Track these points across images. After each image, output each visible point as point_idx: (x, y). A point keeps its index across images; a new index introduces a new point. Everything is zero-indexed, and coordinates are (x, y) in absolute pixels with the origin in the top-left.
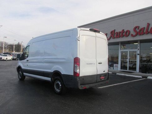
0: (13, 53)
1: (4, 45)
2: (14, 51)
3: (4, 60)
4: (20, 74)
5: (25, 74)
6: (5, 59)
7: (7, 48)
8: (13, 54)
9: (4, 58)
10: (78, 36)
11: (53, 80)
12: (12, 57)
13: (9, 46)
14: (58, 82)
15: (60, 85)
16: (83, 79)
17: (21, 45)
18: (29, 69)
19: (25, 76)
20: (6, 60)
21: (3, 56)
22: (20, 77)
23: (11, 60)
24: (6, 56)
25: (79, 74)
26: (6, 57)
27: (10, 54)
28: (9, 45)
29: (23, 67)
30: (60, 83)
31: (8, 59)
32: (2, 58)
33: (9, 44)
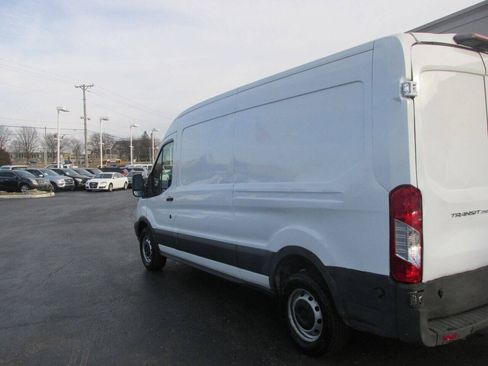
0: (129, 166)
1: (101, 143)
2: (133, 161)
3: (102, 191)
4: (147, 246)
5: (162, 247)
6: (107, 188)
7: (115, 153)
8: (129, 170)
9: (103, 183)
10: (408, 76)
11: (278, 284)
12: (126, 179)
13: (118, 146)
14: (306, 298)
15: (318, 314)
16: (440, 294)
17: (151, 140)
18: (176, 230)
19: (165, 258)
20: (108, 191)
21: (101, 177)
22: (148, 261)
23: (123, 189)
24: (109, 176)
25: (420, 271)
26: (109, 181)
27: (120, 170)
28: (117, 143)
29: (155, 225)
30: (313, 304)
31: (115, 187)
32: (99, 185)
33: (117, 139)
